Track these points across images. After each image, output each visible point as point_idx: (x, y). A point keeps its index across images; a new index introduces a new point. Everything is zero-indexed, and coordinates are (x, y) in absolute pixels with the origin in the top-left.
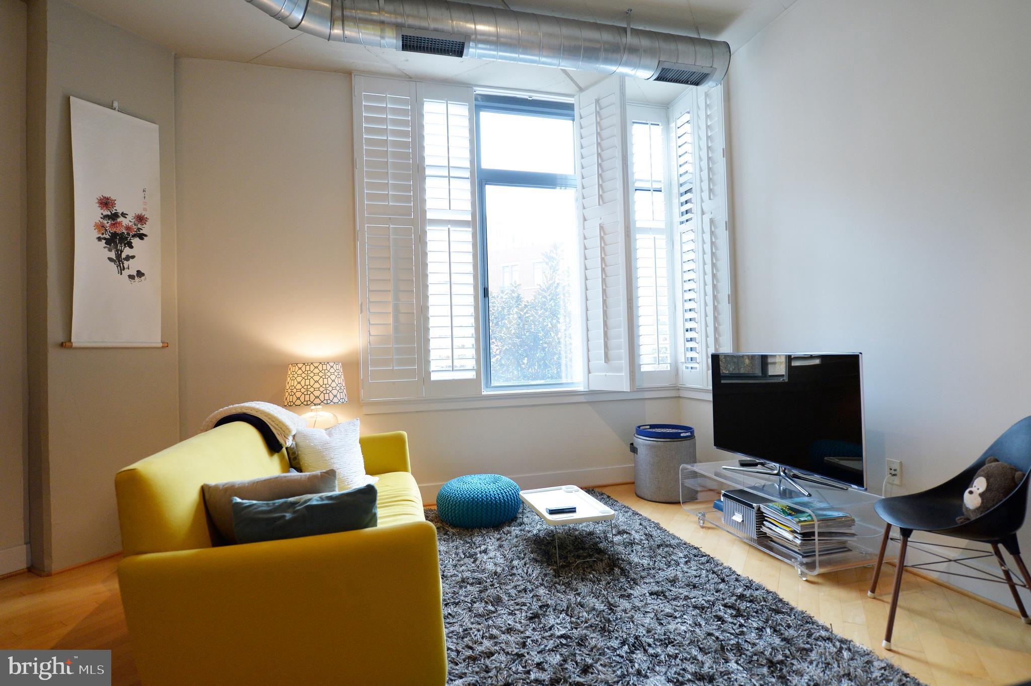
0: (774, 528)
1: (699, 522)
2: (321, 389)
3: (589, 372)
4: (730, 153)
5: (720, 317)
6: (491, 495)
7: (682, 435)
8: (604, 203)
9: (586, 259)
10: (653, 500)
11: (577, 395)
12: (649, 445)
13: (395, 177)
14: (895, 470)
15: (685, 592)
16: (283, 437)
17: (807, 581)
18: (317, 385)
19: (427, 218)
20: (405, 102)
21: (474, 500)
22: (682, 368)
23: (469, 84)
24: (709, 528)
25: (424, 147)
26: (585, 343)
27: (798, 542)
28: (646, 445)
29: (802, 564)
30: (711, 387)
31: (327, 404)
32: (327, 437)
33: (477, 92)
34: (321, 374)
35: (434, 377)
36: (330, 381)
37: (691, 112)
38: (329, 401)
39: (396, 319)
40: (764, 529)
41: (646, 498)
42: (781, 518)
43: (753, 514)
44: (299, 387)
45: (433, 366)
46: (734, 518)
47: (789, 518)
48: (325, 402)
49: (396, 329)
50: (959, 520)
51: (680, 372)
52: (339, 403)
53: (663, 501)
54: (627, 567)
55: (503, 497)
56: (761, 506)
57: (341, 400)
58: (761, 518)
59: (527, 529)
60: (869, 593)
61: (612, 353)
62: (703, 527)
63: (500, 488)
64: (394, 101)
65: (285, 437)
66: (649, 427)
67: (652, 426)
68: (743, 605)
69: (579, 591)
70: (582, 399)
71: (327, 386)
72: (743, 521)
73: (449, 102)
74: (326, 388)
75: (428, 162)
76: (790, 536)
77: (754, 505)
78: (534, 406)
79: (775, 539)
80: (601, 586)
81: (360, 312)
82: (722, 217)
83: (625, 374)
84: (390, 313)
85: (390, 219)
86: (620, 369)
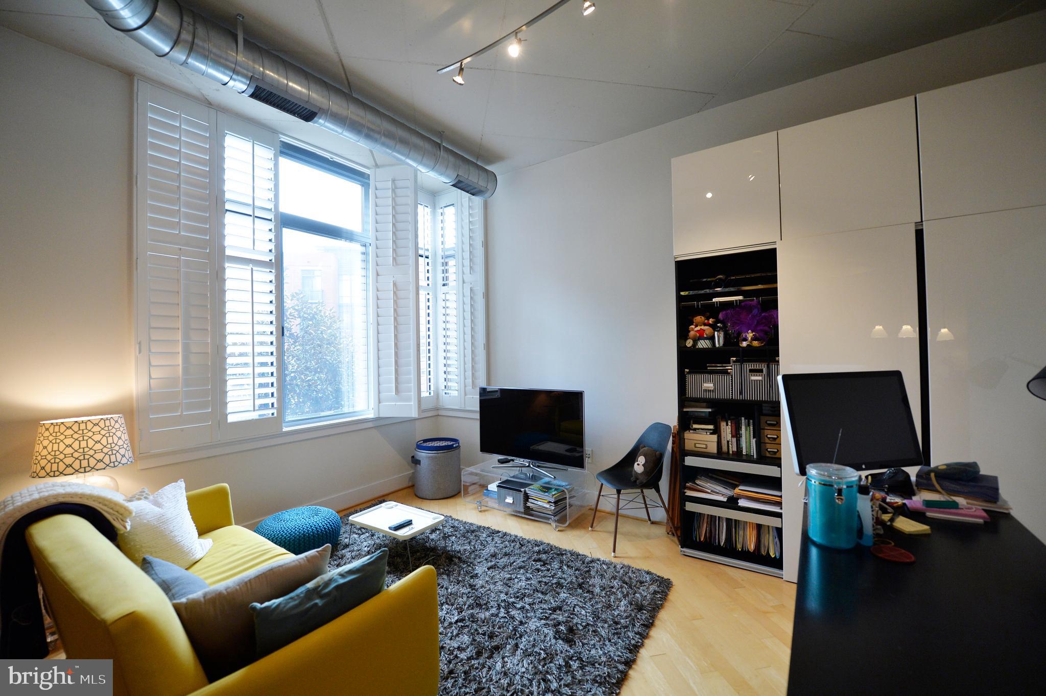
0: (536, 502)
1: (478, 509)
2: (105, 450)
3: (379, 402)
4: (486, 244)
5: (477, 359)
6: (320, 527)
7: (454, 446)
8: (397, 264)
9: (378, 308)
10: (434, 498)
11: (366, 422)
12: (432, 457)
13: (188, 205)
14: (589, 455)
15: (505, 560)
16: (121, 521)
17: (558, 531)
18: (98, 446)
19: (226, 254)
20: (205, 129)
21: (304, 535)
22: (442, 393)
23: (275, 130)
24: (485, 511)
25: (224, 181)
26: (377, 378)
27: (553, 508)
28: (429, 457)
29: (555, 521)
30: (478, 409)
31: (115, 466)
32: (157, 509)
33: (282, 139)
34: (103, 432)
35: (231, 419)
36: (116, 439)
37: (456, 205)
38: (116, 464)
39: (186, 359)
40: (529, 504)
41: (428, 498)
42: (541, 495)
43: (521, 495)
44: (69, 451)
45: (230, 408)
46: (507, 501)
47: (546, 494)
48: (112, 465)
49: (186, 370)
50: (633, 479)
51: (440, 398)
52: (129, 463)
53: (442, 497)
54: (459, 555)
55: (331, 525)
56: (527, 489)
57: (130, 460)
58: (527, 497)
59: (356, 548)
60: (590, 528)
61: (402, 386)
62: (480, 511)
63: (325, 519)
64: (189, 122)
65: (123, 521)
66: (422, 442)
67: (425, 441)
68: (544, 557)
69: (442, 585)
70: (370, 425)
71: (113, 445)
72: (513, 502)
73: (255, 142)
74: (111, 448)
75: (228, 196)
76: (547, 506)
77: (522, 490)
78: (329, 436)
79: (534, 509)
80: (455, 575)
81: (138, 352)
82: (480, 289)
83: (413, 403)
84: (179, 353)
85: (180, 249)
86: (409, 399)
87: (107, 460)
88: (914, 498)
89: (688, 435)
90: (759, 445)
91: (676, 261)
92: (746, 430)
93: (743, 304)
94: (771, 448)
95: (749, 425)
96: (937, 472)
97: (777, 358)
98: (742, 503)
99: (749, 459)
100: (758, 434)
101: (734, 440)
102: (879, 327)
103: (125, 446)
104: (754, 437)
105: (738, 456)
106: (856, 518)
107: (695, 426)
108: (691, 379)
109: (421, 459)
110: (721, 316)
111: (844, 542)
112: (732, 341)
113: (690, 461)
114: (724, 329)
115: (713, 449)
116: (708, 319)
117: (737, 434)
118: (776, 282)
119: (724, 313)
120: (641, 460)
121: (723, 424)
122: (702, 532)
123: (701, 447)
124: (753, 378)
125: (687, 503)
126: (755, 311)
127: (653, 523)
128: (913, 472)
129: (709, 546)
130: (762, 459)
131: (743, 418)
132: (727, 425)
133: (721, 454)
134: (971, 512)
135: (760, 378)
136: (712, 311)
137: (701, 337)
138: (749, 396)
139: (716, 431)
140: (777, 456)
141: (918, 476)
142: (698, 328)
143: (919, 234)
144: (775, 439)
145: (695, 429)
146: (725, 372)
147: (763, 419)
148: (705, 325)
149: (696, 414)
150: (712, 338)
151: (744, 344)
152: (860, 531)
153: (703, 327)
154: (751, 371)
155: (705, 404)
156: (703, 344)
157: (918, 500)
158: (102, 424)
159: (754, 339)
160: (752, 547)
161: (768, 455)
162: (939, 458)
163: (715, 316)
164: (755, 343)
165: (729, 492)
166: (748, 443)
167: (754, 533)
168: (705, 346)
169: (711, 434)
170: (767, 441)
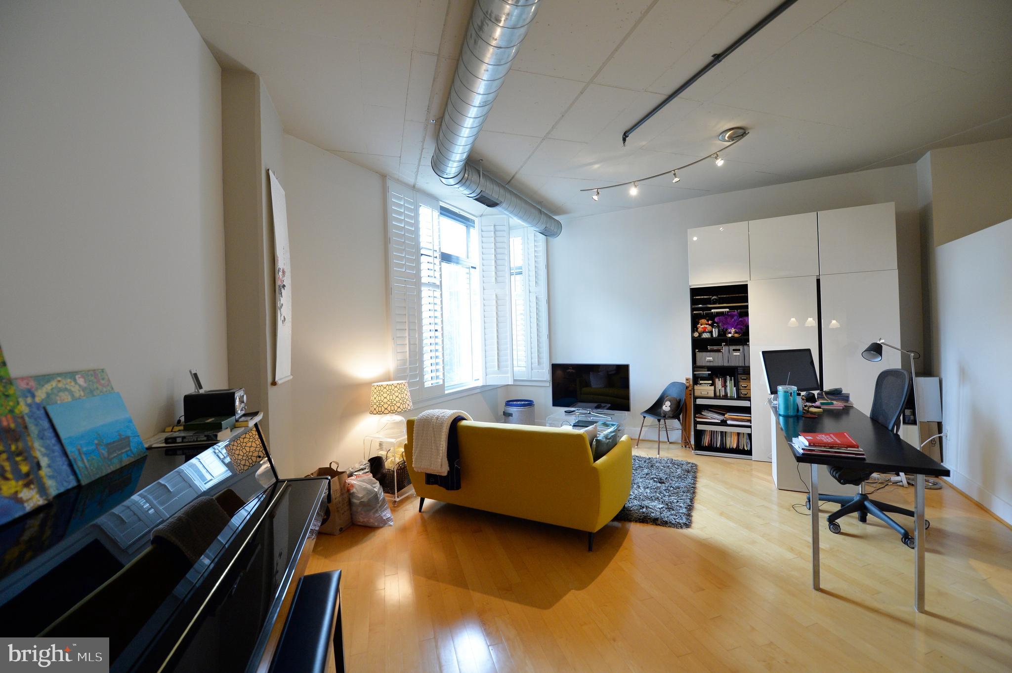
3: (486, 375)
8: (497, 282)
13: (408, 253)
20: (413, 204)
26: (484, 359)
33: (442, 205)
35: (425, 384)
37: (523, 238)
39: (410, 349)
45: (425, 378)
49: (410, 355)
61: (502, 364)
66: (510, 401)
70: (478, 391)
75: (422, 245)
83: (509, 375)
84: (406, 344)
85: (405, 281)
86: (507, 373)
87: (389, 409)
88: (816, 403)
89: (696, 387)
90: (738, 390)
91: (690, 289)
92: (730, 383)
93: (729, 314)
94: (744, 392)
95: (731, 380)
96: (825, 392)
97: (748, 343)
98: (729, 422)
99: (732, 399)
100: (736, 385)
101: (723, 388)
102: (793, 319)
103: (409, 399)
104: (734, 387)
105: (725, 397)
106: (796, 406)
107: (701, 382)
108: (699, 355)
109: (513, 413)
110: (716, 320)
111: (791, 413)
112: (723, 333)
113: (699, 401)
114: (718, 327)
115: (712, 395)
116: (708, 321)
117: (725, 386)
118: (748, 302)
119: (718, 318)
120: (668, 404)
121: (717, 380)
122: (706, 441)
123: (704, 394)
124: (735, 354)
125: (698, 425)
126: (735, 318)
127: (670, 443)
128: (816, 393)
129: (711, 448)
130: (739, 398)
131: (728, 376)
132: (719, 380)
133: (716, 397)
134: (838, 405)
135: (738, 354)
136: (711, 317)
137: (704, 332)
138: (733, 364)
139: (713, 384)
140: (747, 396)
141: (818, 394)
142: (703, 326)
143: (818, 281)
144: (746, 387)
145: (701, 384)
146: (719, 351)
147: (739, 376)
148: (706, 324)
149: (701, 375)
150: (711, 332)
151: (730, 335)
152: (798, 410)
153: (705, 326)
154: (734, 350)
155: (706, 369)
156: (706, 336)
157: (818, 403)
158: (387, 388)
159: (736, 332)
160: (735, 446)
161: (742, 396)
162: (827, 387)
163: (713, 320)
164: (736, 335)
165: (721, 418)
166: (731, 390)
167: (736, 438)
168: (707, 337)
169: (710, 386)
170: (742, 388)
